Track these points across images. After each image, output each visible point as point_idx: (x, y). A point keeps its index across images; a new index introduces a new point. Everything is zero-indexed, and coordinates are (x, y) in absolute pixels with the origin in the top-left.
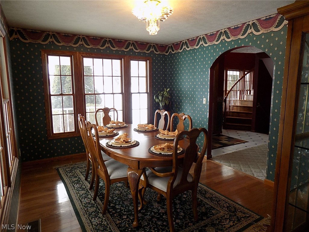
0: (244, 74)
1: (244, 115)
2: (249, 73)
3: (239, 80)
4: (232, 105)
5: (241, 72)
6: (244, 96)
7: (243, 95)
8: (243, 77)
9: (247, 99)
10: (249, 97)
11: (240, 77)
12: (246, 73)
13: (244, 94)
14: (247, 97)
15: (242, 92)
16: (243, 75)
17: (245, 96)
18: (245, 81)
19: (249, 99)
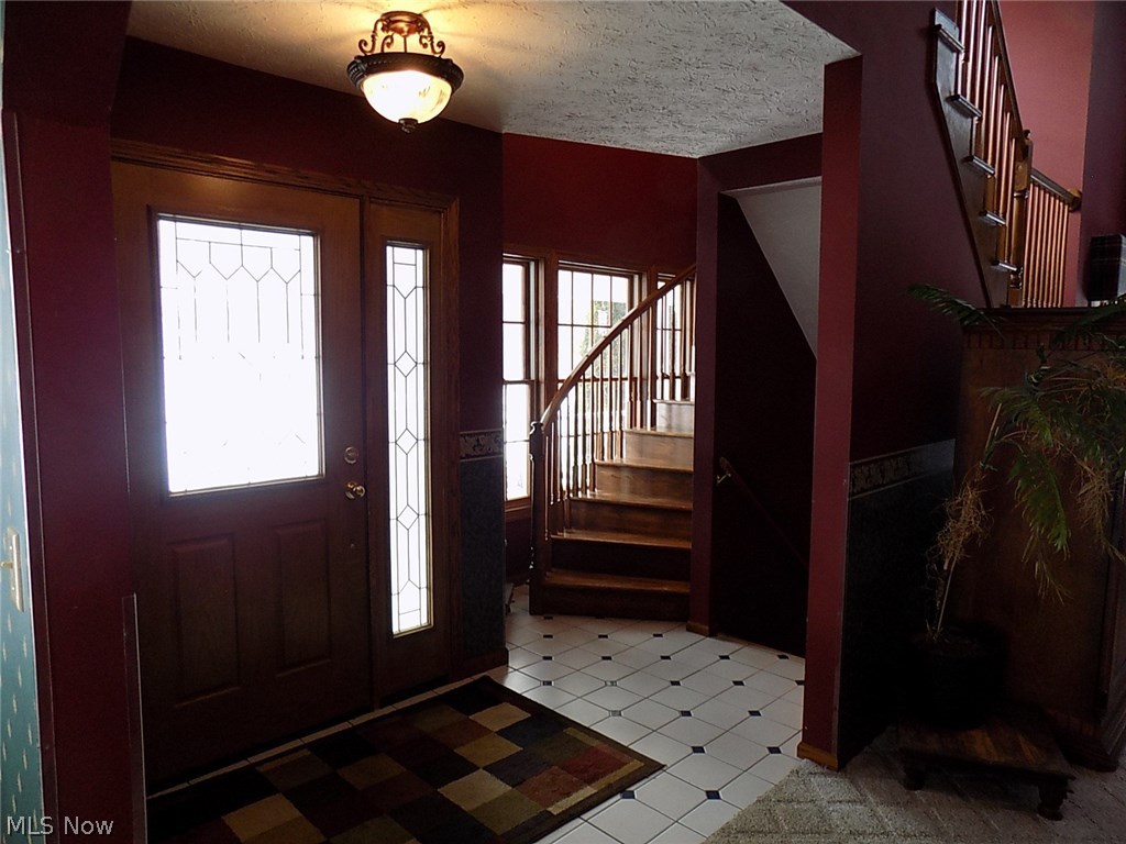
0: (649, 293)
1: (651, 519)
2: (678, 288)
3: (628, 323)
4: (588, 462)
5: (636, 278)
6: (654, 406)
7: (649, 402)
8: (648, 306)
9: (669, 427)
10: (680, 415)
11: (631, 306)
12: (661, 285)
13: (654, 396)
14: (670, 411)
15: (643, 385)
16: (644, 298)
17: (661, 410)
18: (655, 329)
19: (680, 429)
